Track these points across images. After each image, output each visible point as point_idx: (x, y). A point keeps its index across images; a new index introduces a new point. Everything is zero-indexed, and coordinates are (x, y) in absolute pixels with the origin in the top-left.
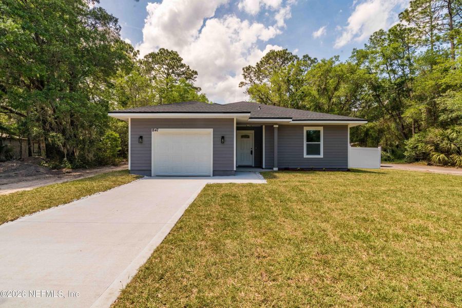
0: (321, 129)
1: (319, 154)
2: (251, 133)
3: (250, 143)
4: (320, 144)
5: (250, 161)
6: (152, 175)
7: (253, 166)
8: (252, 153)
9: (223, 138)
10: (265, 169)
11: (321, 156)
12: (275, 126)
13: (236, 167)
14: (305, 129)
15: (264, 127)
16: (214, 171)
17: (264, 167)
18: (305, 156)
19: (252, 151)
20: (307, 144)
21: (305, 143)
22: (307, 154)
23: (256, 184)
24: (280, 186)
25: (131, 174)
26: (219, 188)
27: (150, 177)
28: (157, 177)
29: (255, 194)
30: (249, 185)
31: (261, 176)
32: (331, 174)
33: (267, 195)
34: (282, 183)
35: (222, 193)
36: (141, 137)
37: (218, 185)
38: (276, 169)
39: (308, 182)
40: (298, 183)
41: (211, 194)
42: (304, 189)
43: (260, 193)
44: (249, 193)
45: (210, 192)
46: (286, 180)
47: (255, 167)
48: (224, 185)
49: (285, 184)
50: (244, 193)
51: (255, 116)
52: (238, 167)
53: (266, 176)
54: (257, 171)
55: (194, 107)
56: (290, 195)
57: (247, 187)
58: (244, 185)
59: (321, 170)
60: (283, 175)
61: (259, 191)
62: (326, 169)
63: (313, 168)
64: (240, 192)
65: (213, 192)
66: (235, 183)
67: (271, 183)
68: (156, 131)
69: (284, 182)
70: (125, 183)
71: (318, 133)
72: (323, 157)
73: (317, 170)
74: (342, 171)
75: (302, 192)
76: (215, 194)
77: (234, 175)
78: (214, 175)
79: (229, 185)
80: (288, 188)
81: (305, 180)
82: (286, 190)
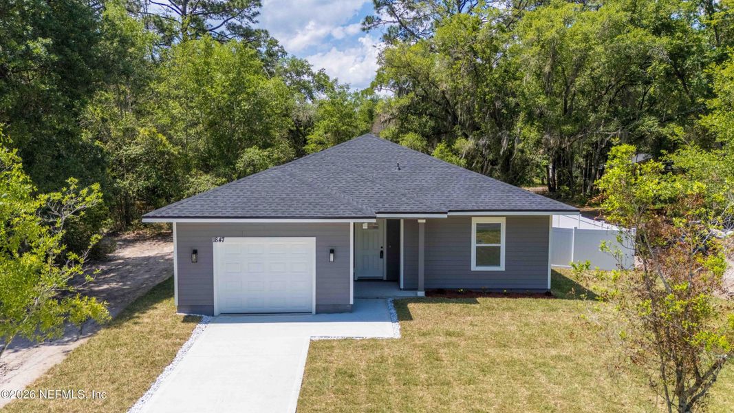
0: (503, 221)
1: (498, 264)
2: (382, 220)
3: (380, 237)
4: (499, 247)
5: (379, 268)
6: (216, 312)
7: (385, 278)
8: (382, 256)
9: (332, 252)
10: (404, 289)
11: (502, 268)
12: (420, 222)
13: (354, 281)
14: (475, 221)
15: (402, 224)
16: (316, 305)
17: (402, 287)
18: (474, 267)
19: (382, 252)
20: (478, 247)
21: (474, 245)
22: (477, 265)
23: (383, 340)
24: (415, 346)
25: (179, 312)
26: (329, 353)
27: (212, 317)
28: (223, 317)
29: (376, 369)
30: (372, 343)
31: (393, 311)
32: (510, 309)
33: (391, 370)
34: (420, 339)
35: (335, 366)
36: (195, 252)
37: (327, 345)
38: (421, 294)
39: (459, 335)
40: (442, 339)
41: (321, 369)
42: (443, 355)
43: (383, 364)
44: (368, 366)
45: (320, 364)
46: (429, 327)
47: (387, 281)
48: (335, 344)
49: (423, 340)
50: (362, 367)
51: (387, 205)
52: (359, 281)
53: (402, 314)
54: (390, 297)
55: (283, 199)
56: (419, 369)
57: (368, 349)
58: (364, 343)
59: (500, 291)
60: (428, 311)
61: (383, 360)
62: (510, 291)
63: (486, 289)
64: (358, 365)
65: (323, 366)
66: (352, 339)
67: (404, 336)
68: (220, 241)
69: (424, 334)
70: (186, 340)
71: (496, 228)
72: (504, 270)
73: (493, 291)
74: (537, 293)
75: (438, 362)
76: (326, 369)
77: (351, 311)
78: (318, 312)
79: (343, 343)
80: (423, 353)
81: (459, 326)
82: (419, 358)
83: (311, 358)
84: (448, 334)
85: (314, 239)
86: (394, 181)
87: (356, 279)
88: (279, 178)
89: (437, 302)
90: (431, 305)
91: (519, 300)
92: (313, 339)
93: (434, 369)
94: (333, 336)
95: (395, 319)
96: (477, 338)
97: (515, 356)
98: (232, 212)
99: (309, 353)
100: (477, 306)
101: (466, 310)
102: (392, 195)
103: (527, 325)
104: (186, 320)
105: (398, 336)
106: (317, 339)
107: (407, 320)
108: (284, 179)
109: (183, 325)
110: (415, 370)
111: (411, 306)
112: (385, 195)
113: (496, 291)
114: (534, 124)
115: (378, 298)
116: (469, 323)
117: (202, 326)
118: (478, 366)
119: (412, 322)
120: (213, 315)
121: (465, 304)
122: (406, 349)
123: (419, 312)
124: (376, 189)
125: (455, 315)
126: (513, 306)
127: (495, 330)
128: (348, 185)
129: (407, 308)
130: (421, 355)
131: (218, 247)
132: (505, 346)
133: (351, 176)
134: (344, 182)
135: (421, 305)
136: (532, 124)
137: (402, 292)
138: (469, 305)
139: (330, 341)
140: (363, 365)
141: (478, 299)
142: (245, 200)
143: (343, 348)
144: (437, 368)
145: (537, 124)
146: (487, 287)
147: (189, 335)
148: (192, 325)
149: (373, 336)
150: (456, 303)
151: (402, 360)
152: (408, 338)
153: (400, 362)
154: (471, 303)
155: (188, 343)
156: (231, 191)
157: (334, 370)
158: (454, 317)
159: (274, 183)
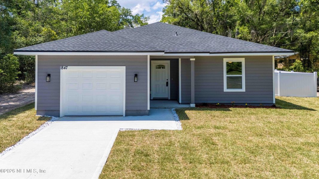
0: (243, 60)
1: (241, 88)
2: (167, 64)
3: (166, 74)
4: (241, 77)
5: (166, 93)
6: (61, 115)
7: (169, 98)
8: (167, 85)
9: (136, 75)
10: (182, 104)
11: (243, 90)
12: (191, 59)
13: (150, 100)
14: (225, 61)
15: (180, 60)
16: (126, 111)
17: (180, 102)
18: (226, 90)
19: (167, 83)
20: (227, 77)
21: (225, 76)
22: (228, 88)
23: (170, 131)
24: (194, 135)
25: (38, 115)
26: (131, 139)
27: (58, 118)
28: (66, 118)
29: (167, 150)
30: (163, 133)
31: (176, 115)
32: (252, 114)
33: (178, 151)
34: (196, 130)
35: (135, 147)
36: (49, 75)
37: (131, 134)
38: (193, 105)
39: (224, 128)
40: (213, 131)
41: (123, 150)
42: (217, 141)
43: (172, 147)
44: (160, 148)
45: (123, 147)
46: (202, 123)
47: (171, 100)
48: (136, 133)
49: (199, 131)
50: (155, 149)
51: (170, 49)
52: (153, 100)
53: (182, 116)
54: (173, 108)
55: (106, 43)
56: (201, 151)
57: (160, 137)
58: (157, 132)
59: (243, 105)
60: (199, 115)
61: (171, 144)
62: (249, 105)
63: (234, 103)
64: (152, 147)
65: (126, 147)
66: (148, 130)
67: (185, 129)
68: (65, 68)
69: (198, 128)
70: (33, 130)
71: (239, 64)
72: (244, 91)
73: (238, 105)
74: (267, 106)
75: (214, 146)
76: (127, 150)
77: (148, 115)
78: (127, 115)
79: (142, 133)
80: (201, 139)
81: (222, 123)
82: (199, 143)
83: (118, 142)
84: (216, 128)
85: (125, 67)
86: (175, 40)
87: (152, 99)
88: (105, 34)
89: (203, 110)
90: (200, 111)
91: (257, 109)
92: (121, 130)
93: (213, 151)
94: (135, 128)
95: (178, 119)
96: (237, 130)
97: (272, 142)
98: (72, 48)
99: (117, 139)
100: (231, 112)
101: (224, 115)
102: (174, 44)
103: (269, 122)
104: (40, 119)
105: (180, 128)
106: (124, 130)
107: (186, 120)
108: (107, 35)
109: (37, 122)
110: (197, 151)
111: (187, 112)
112: (169, 45)
113: (240, 105)
114: (246, 25)
115: (165, 108)
116: (229, 121)
117: (49, 122)
118: (246, 149)
119: (189, 121)
120: (59, 117)
121: (223, 111)
122: (188, 137)
123: (193, 115)
124: (164, 42)
125: (218, 117)
126: (255, 112)
127: (249, 125)
128: (147, 40)
129: (185, 113)
130: (200, 141)
131: (64, 72)
132: (261, 135)
133: (149, 37)
134: (144, 39)
135: (194, 112)
136: (245, 25)
137: (180, 105)
138: (225, 112)
139: (133, 131)
140: (156, 147)
141: (230, 109)
142: (82, 43)
143: (142, 136)
144: (214, 150)
145: (247, 25)
146: (235, 102)
147: (37, 128)
148: (42, 122)
149: (163, 129)
150: (216, 110)
151: (186, 144)
152: (188, 130)
153: (185, 145)
154: (226, 111)
155: (34, 132)
156: (74, 40)
157: (133, 151)
158: (217, 118)
159: (101, 36)
